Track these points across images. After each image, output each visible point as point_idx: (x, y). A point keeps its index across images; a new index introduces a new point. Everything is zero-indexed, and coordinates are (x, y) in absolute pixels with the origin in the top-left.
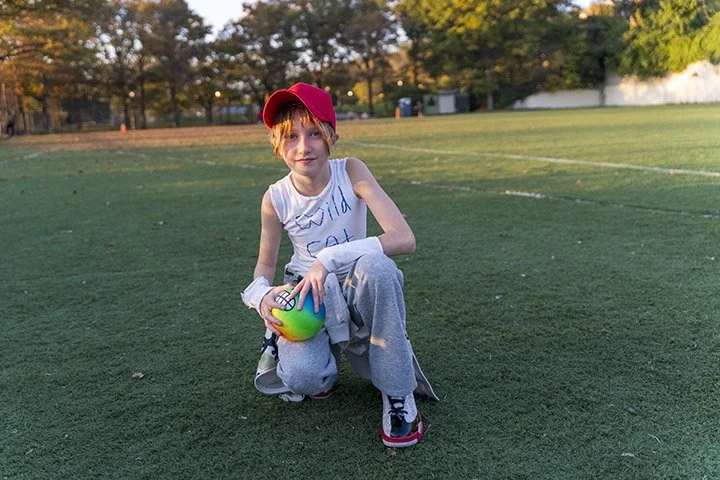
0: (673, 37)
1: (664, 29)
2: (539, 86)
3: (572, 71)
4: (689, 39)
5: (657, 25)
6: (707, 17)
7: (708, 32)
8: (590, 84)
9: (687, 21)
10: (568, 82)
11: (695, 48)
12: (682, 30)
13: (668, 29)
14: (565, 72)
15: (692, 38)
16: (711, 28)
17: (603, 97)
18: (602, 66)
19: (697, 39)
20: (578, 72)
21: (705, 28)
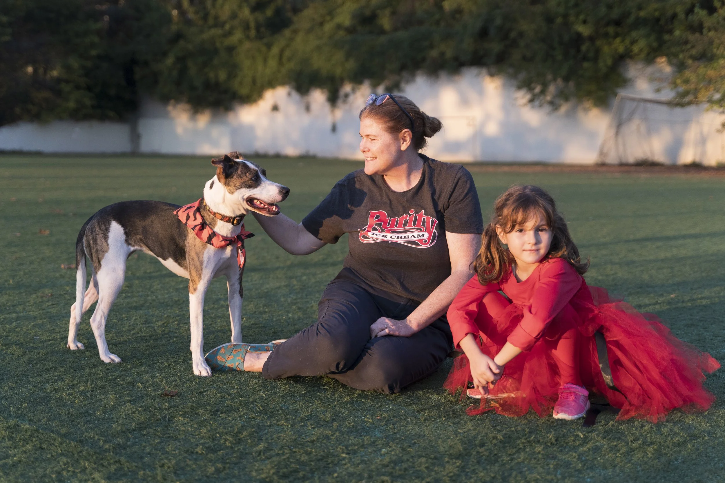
0: (240, 41)
1: (227, 27)
2: (18, 110)
3: (78, 87)
4: (264, 49)
5: (216, 18)
6: (289, 14)
7: (292, 39)
8: (111, 114)
9: (260, 17)
10: (72, 105)
11: (272, 63)
12: (253, 33)
13: (232, 28)
14: (66, 88)
15: (269, 46)
16: (295, 32)
17: (135, 137)
18: (131, 82)
19: (275, 50)
20: (89, 88)
21: (287, 33)
